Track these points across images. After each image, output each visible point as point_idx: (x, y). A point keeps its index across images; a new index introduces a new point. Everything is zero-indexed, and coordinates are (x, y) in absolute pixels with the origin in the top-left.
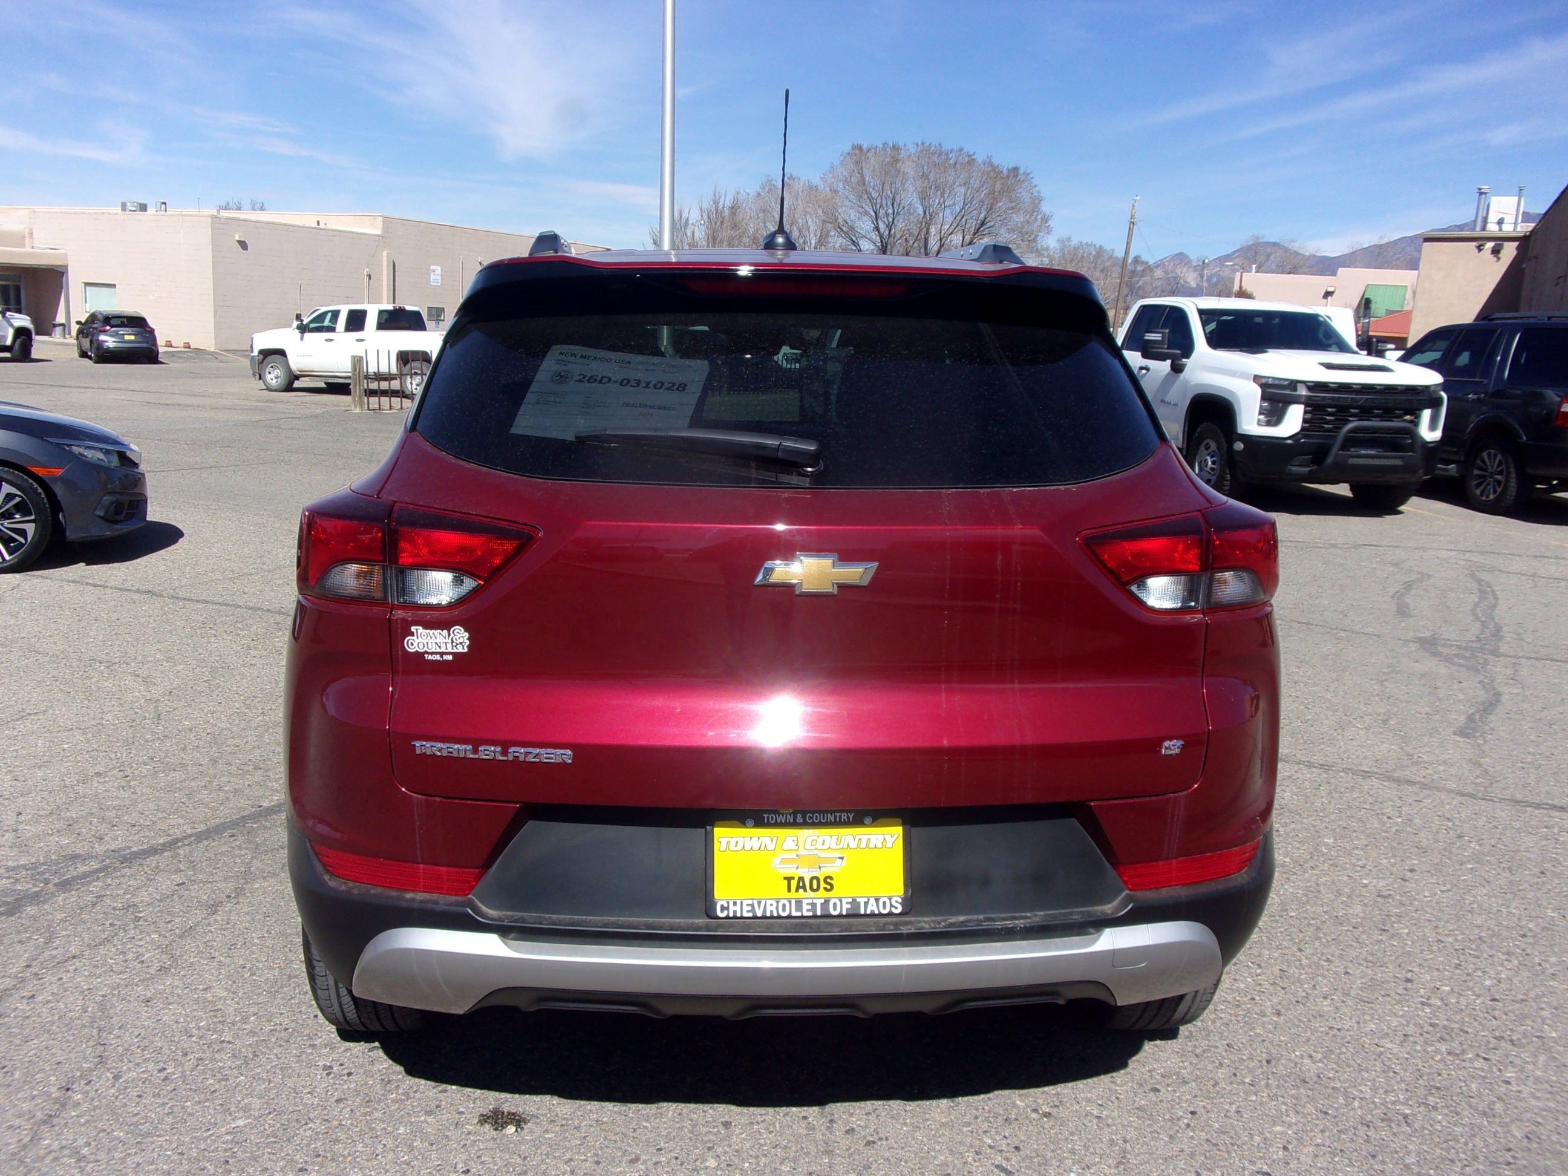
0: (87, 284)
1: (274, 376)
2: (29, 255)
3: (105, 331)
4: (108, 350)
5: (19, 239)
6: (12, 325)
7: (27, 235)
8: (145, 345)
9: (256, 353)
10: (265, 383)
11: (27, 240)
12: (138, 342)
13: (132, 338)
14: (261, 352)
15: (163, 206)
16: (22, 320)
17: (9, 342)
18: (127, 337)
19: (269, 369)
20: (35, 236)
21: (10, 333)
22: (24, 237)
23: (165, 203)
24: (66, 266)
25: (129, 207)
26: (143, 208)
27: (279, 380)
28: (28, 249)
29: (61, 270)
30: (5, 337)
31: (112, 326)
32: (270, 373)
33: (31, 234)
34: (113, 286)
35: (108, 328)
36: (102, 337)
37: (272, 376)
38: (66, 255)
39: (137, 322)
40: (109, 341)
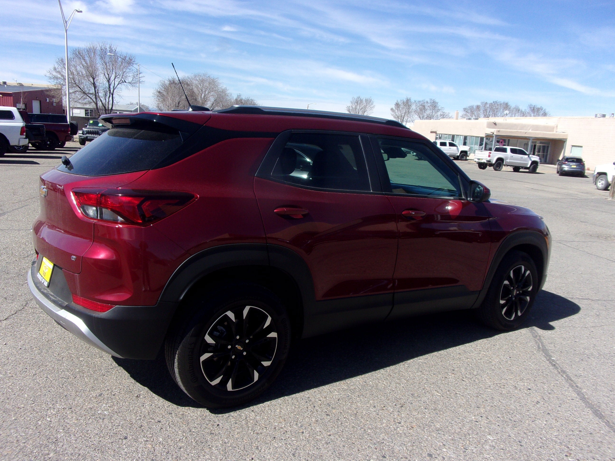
0: (573, 146)
1: (601, 184)
2: (554, 135)
3: (565, 164)
4: (565, 171)
5: (552, 129)
6: (531, 160)
7: (555, 127)
8: (579, 170)
9: (596, 174)
10: (597, 186)
11: (555, 129)
12: (578, 169)
13: (575, 167)
14: (598, 173)
15: (613, 115)
16: (536, 158)
17: (528, 166)
18: (573, 166)
19: (600, 180)
20: (558, 127)
21: (530, 163)
22: (554, 128)
23: (613, 114)
24: (566, 139)
25: (598, 116)
26: (604, 116)
27: (603, 185)
28: (554, 132)
29: (564, 140)
30: (527, 164)
31: (568, 162)
32: (600, 182)
33: (557, 127)
34: (581, 147)
35: (567, 162)
36: (564, 166)
37: (600, 183)
38: (567, 135)
39: (579, 161)
40: (566, 168)
